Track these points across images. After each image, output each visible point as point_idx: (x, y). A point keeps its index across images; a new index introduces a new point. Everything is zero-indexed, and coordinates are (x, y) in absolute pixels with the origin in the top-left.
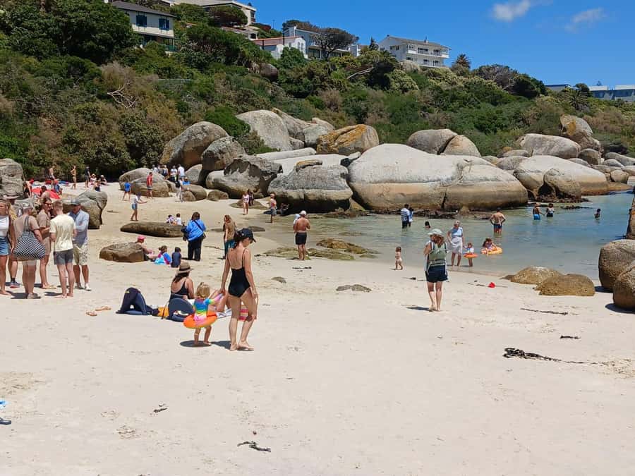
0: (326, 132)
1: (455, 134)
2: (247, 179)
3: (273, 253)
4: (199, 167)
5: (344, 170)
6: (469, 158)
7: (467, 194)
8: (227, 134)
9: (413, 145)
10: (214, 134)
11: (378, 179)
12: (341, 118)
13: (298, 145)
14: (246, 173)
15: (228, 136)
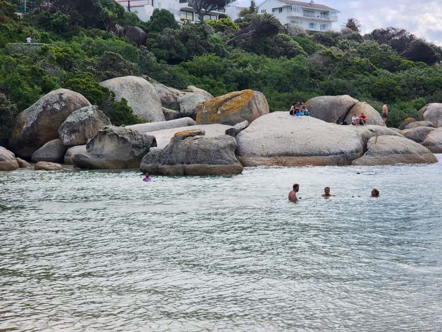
0: (205, 100)
1: (356, 101)
6: (374, 128)
8: (89, 103)
11: (271, 152)
15: (91, 105)
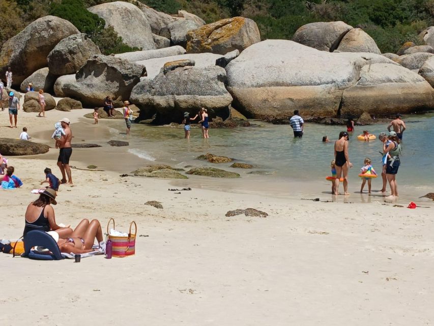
0: (196, 28)
1: (350, 27)
2: (103, 85)
3: (142, 171)
4: (45, 71)
5: (221, 71)
6: (367, 55)
7: (367, 98)
8: (77, 30)
9: (302, 40)
10: (62, 31)
11: (261, 82)
12: (213, 10)
13: (162, 43)
14: (102, 77)
15: (80, 33)
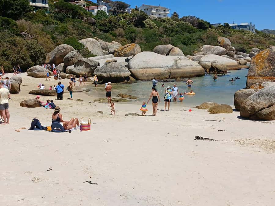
0: (118, 47)
1: (173, 46)
2: (84, 69)
3: (97, 101)
4: (62, 64)
5: (127, 63)
6: (179, 57)
7: (179, 72)
8: (74, 49)
9: (156, 52)
10: (68, 49)
11: (141, 67)
12: (124, 41)
13: (106, 53)
14: (83, 66)
15: (75, 50)
